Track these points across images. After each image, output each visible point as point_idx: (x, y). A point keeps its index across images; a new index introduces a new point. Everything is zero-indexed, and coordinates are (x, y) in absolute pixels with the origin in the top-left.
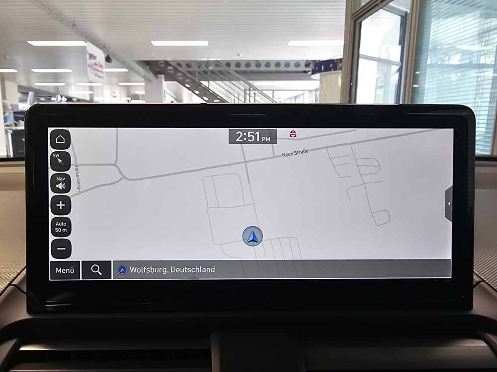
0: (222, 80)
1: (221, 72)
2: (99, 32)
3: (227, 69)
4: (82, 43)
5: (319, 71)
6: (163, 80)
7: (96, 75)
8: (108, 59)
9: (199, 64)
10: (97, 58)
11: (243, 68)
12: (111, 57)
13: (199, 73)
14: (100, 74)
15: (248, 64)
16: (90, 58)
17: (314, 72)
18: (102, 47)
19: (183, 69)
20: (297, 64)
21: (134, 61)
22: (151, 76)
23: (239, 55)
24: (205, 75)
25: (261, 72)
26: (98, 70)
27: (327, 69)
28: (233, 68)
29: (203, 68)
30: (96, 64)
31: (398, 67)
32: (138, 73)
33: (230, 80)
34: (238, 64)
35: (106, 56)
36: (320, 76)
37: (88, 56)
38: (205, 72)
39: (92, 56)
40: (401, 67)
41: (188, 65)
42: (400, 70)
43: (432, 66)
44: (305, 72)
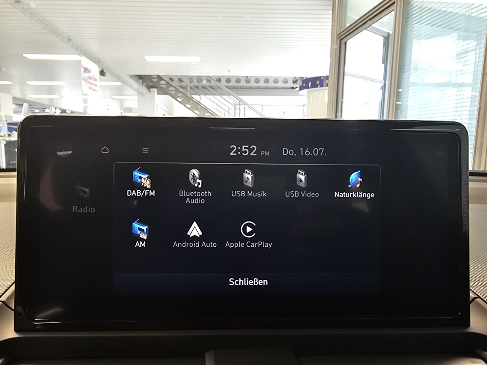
0: (213, 94)
1: (211, 87)
2: (94, 47)
3: (218, 84)
4: (76, 57)
5: (307, 87)
6: (156, 94)
7: (90, 88)
8: (102, 73)
9: (191, 79)
10: (92, 71)
11: (233, 83)
12: (104, 71)
13: (191, 88)
14: (94, 87)
15: (238, 80)
16: (84, 72)
17: (301, 88)
18: (97, 62)
19: (175, 83)
20: (286, 81)
21: (132, 77)
22: (144, 90)
23: (229, 71)
24: (197, 89)
25: (251, 88)
26: (92, 83)
27: (314, 86)
28: (224, 83)
29: (195, 83)
30: (90, 78)
31: (382, 85)
32: (131, 86)
33: (221, 95)
34: (228, 80)
35: (101, 70)
36: (308, 92)
37: (82, 70)
38: (197, 87)
39: (86, 70)
40: (385, 84)
41: (180, 80)
42: (384, 87)
43: (414, 84)
44: (293, 88)
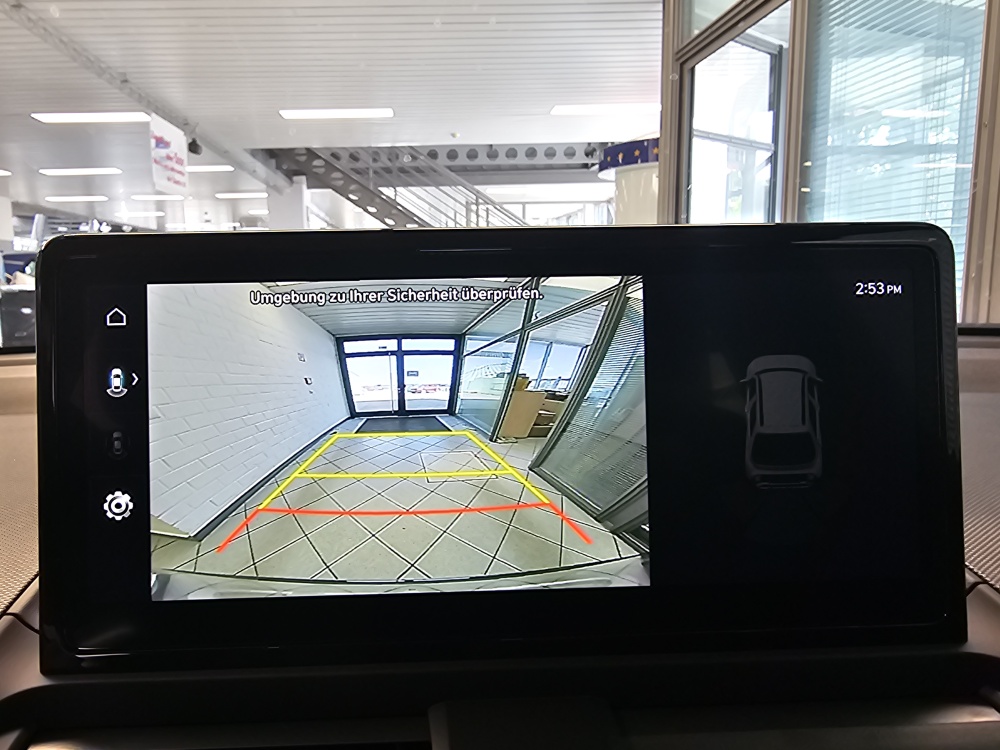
0: (423, 184)
1: (418, 170)
2: (175, 94)
3: (431, 163)
4: (140, 117)
5: (615, 164)
6: (305, 187)
7: (169, 179)
8: (193, 147)
9: (375, 153)
10: (172, 145)
11: (462, 160)
12: (198, 142)
13: (375, 172)
14: (178, 177)
15: (472, 153)
16: (157, 146)
17: (603, 167)
18: (182, 124)
19: (344, 164)
20: (570, 152)
21: (254, 153)
22: (280, 179)
23: (453, 135)
24: (387, 175)
25: (499, 169)
26: (173, 169)
27: (630, 160)
28: (443, 160)
29: (384, 161)
30: (169, 158)
31: (769, 154)
32: (253, 173)
33: (437, 185)
34: (452, 154)
35: (190, 141)
36: (616, 173)
37: (153, 142)
38: (388, 170)
39: (161, 142)
40: (775, 154)
41: (354, 157)
42: (773, 160)
43: (837, 150)
44: (586, 166)
